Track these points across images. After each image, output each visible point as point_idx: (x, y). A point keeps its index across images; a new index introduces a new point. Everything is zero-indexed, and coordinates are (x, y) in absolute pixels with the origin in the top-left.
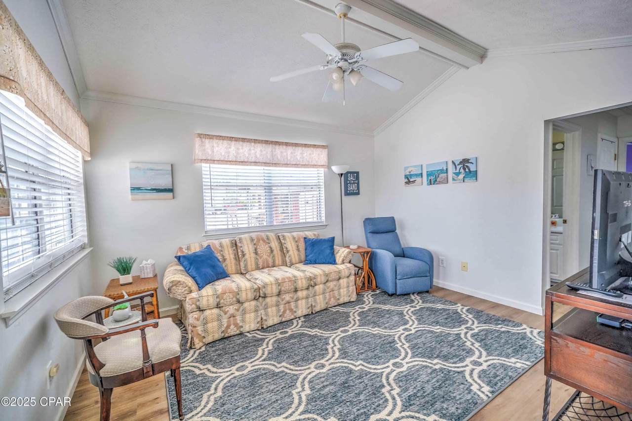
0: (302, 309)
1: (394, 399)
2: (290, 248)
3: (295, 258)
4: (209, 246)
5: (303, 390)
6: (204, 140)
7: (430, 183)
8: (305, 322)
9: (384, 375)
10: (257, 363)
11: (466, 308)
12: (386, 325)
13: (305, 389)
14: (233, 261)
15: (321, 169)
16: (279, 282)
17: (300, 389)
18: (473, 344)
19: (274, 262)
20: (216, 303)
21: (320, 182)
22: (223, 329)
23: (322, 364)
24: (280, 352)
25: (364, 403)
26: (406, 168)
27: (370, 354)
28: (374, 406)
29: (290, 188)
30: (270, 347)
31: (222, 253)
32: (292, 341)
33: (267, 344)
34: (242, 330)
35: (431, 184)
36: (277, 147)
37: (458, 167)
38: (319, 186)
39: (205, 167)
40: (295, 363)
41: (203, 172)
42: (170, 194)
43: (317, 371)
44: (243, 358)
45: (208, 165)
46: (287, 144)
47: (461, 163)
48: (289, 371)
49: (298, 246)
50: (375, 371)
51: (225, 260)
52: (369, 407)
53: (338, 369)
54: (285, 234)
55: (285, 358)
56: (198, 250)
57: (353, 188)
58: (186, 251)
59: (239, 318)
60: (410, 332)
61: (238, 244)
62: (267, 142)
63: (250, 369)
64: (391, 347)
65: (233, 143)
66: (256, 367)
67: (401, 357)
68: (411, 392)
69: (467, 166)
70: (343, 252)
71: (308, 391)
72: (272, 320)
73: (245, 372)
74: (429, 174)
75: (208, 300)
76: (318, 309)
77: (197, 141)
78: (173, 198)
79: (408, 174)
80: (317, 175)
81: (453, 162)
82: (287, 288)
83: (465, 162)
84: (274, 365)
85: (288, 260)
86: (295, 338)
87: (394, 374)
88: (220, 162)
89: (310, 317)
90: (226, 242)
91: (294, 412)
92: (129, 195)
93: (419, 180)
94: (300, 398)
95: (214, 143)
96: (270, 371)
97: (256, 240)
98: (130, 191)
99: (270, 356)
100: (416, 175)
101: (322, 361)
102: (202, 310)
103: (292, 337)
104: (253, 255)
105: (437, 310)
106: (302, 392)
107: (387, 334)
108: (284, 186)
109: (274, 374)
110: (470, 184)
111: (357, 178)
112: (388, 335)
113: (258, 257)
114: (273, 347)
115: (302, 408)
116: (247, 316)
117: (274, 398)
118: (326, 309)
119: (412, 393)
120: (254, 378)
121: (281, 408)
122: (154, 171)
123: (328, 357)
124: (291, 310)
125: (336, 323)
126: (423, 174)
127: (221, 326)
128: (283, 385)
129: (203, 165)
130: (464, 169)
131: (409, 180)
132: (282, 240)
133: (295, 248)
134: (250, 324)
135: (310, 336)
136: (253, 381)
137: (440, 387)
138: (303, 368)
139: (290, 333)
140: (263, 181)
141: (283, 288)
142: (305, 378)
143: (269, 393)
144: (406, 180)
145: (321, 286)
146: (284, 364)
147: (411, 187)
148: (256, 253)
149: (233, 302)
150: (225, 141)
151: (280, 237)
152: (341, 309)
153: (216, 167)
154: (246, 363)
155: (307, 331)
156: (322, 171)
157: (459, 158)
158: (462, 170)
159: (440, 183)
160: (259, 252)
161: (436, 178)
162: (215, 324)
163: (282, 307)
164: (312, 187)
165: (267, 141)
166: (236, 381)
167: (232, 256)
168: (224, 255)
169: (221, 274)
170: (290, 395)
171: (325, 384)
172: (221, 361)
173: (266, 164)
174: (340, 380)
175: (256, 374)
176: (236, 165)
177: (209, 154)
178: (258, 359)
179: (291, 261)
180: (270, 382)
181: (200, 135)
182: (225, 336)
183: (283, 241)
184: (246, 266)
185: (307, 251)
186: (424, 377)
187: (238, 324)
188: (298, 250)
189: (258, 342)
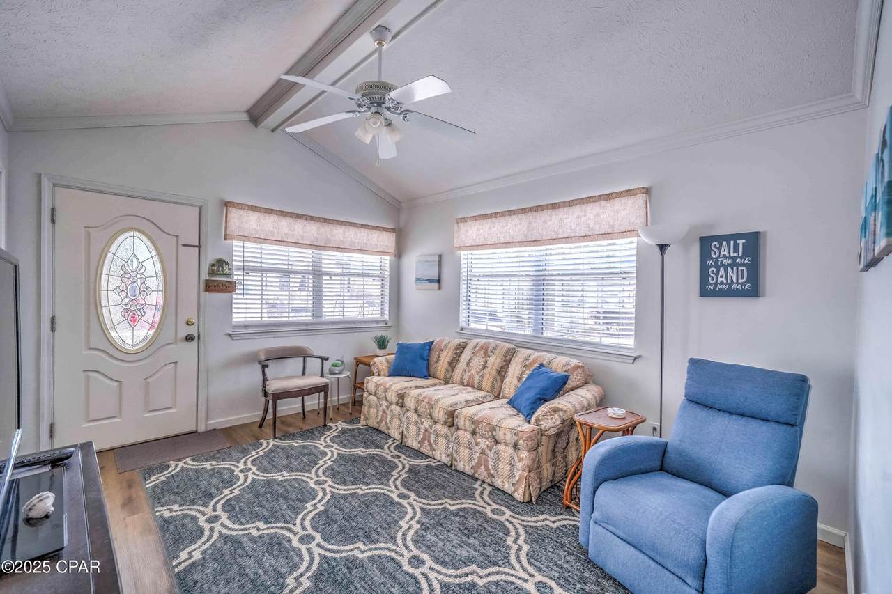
0: (441, 451)
4: (432, 342)
19: (480, 382)
31: (441, 352)
34: (389, 431)
39: (464, 254)
42: (437, 285)
45: (466, 252)
49: (522, 374)
57: (727, 277)
59: (388, 418)
62: (524, 211)
76: (460, 466)
77: (455, 227)
78: (437, 290)
85: (502, 388)
89: (443, 469)
98: (415, 281)
111: (751, 249)
113: (467, 370)
116: (394, 420)
118: (471, 477)
122: (428, 262)
124: (430, 443)
127: (377, 416)
129: (462, 252)
133: (517, 374)
134: (394, 430)
139: (397, 460)
149: (383, 397)
160: (471, 364)
163: (421, 432)
167: (448, 359)
168: (441, 355)
179: (503, 391)
182: (380, 429)
187: (387, 423)
188: (520, 379)
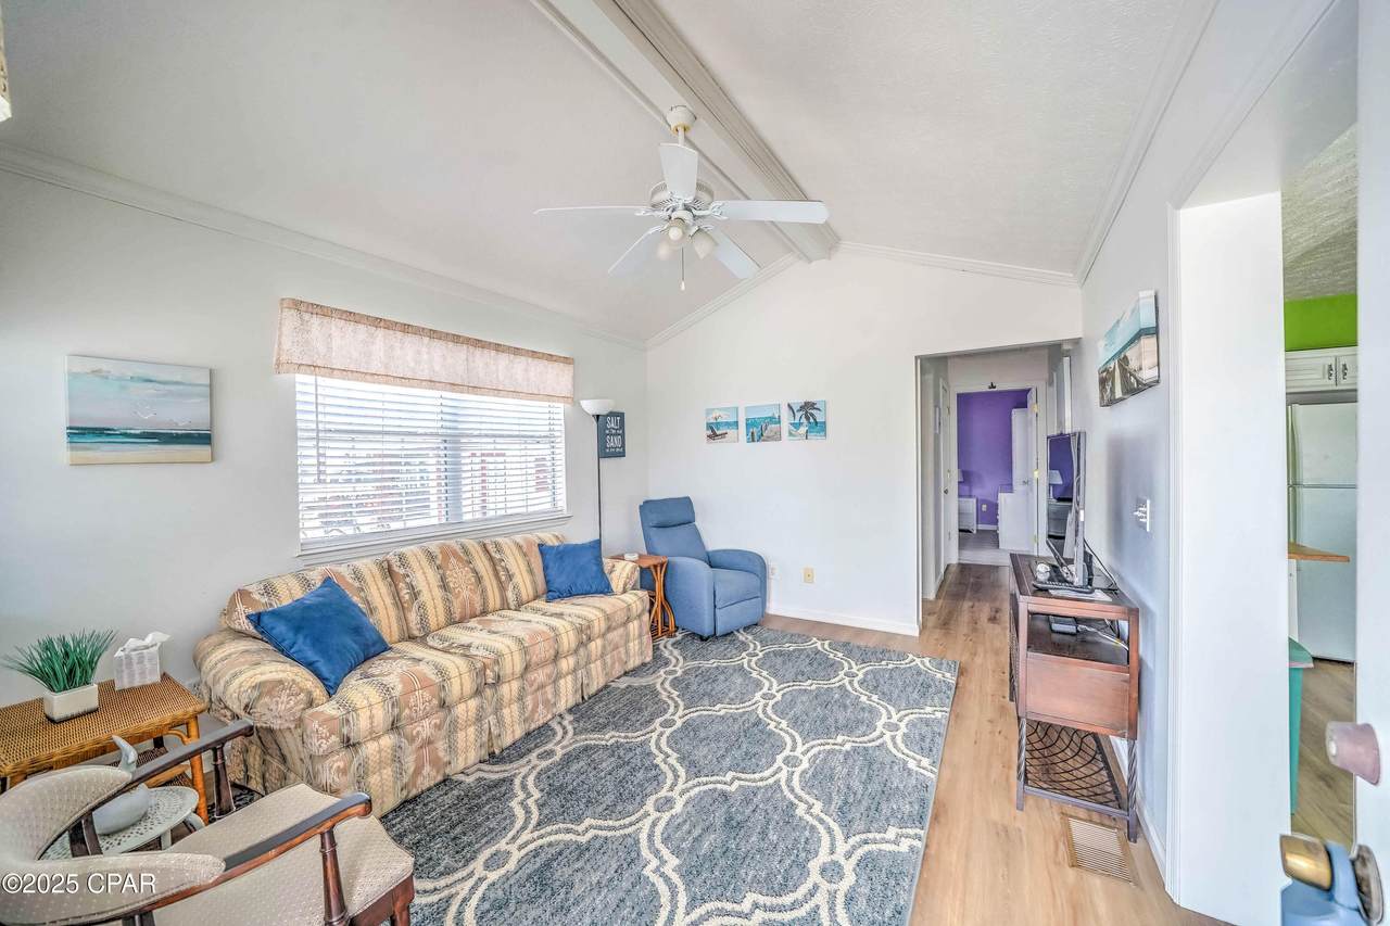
0: (567, 696)
1: (821, 821)
2: (513, 569)
3: (526, 590)
4: (327, 581)
5: (663, 862)
6: (307, 316)
7: (752, 439)
8: (577, 720)
9: (783, 783)
10: (525, 837)
11: (827, 642)
12: (732, 695)
13: (666, 858)
14: (393, 612)
15: (556, 405)
16: (526, 645)
17: (655, 863)
18: (869, 698)
19: (485, 603)
20: (391, 719)
21: (553, 430)
22: (405, 780)
23: (666, 797)
24: (562, 798)
25: (782, 846)
26: (709, 411)
27: (737, 753)
28: (801, 847)
29: (498, 440)
30: (537, 794)
31: (362, 594)
32: (575, 767)
33: (524, 787)
34: (448, 771)
35: (753, 441)
36: (478, 352)
37: (798, 415)
38: (550, 438)
39: (304, 382)
40: (610, 811)
41: (299, 397)
42: (202, 451)
43: (666, 816)
44: (485, 835)
45: (310, 379)
46: (498, 347)
47: (802, 408)
48: (609, 834)
49: (529, 565)
50: (765, 783)
51: (372, 611)
52: (795, 851)
53: (701, 797)
54: (499, 539)
55: (582, 806)
56: (298, 593)
57: (613, 442)
58: (265, 600)
59: (441, 745)
60: (775, 700)
61: (396, 569)
63: (516, 855)
64: (762, 732)
65: (380, 333)
66: (531, 847)
67: (789, 747)
68: (837, 801)
69: (812, 415)
70: (623, 569)
71: (673, 861)
72: (513, 733)
73: (511, 865)
74: (750, 424)
75: (371, 717)
76: (593, 689)
77: (290, 318)
78: (213, 460)
79: (712, 421)
80: (548, 416)
81: (789, 405)
82: (543, 655)
83: (808, 407)
84: (568, 831)
85: (510, 595)
86: (577, 758)
87: (796, 778)
88: (346, 373)
89: (583, 710)
90: (367, 566)
91: (672, 912)
92: (62, 451)
93: (731, 432)
94: (667, 880)
95: (334, 328)
96: (567, 845)
97: (440, 557)
98: (65, 439)
99: (546, 812)
100: (728, 424)
101: (663, 793)
102: (354, 745)
103: (568, 759)
104: (438, 593)
105: (790, 654)
106: (662, 867)
107: (741, 711)
108: (486, 436)
109: (582, 850)
110: (815, 442)
111: (622, 425)
112: (744, 713)
113: (450, 596)
114: (542, 790)
115: (683, 899)
116: (461, 735)
117: (613, 898)
118: (606, 686)
119: (840, 803)
120: (540, 871)
121: (640, 914)
122: (150, 385)
123: (669, 782)
124: (546, 703)
125: (640, 710)
126: (739, 424)
127: (400, 772)
128: (615, 866)
129: (300, 378)
130: (808, 419)
131: (714, 433)
132: (493, 554)
133: (523, 567)
134: (466, 754)
135: (605, 748)
136: (542, 876)
137: (869, 778)
138: (633, 818)
139: (560, 753)
140: (440, 424)
141: (534, 659)
142: (650, 836)
143: (594, 893)
144: (710, 432)
145: (599, 642)
146: (588, 822)
147: (717, 445)
148: (444, 586)
149: (432, 708)
150: (361, 326)
151: (490, 547)
152: (636, 682)
153: (333, 386)
154: (502, 845)
155: (593, 739)
156: (560, 409)
157: (798, 401)
158: (804, 420)
159: (769, 439)
160: (451, 585)
161: (760, 430)
162: (388, 772)
163: (529, 701)
164: (537, 439)
165: (435, 331)
166: (500, 892)
167: (389, 601)
168: (369, 599)
169: (374, 644)
170: (640, 879)
171: (696, 833)
172: (431, 859)
173: (453, 386)
174: (719, 817)
175: (539, 862)
176: (387, 383)
177: (318, 353)
178: (524, 828)
179: (518, 596)
180: (582, 868)
181: (297, 305)
182: (411, 795)
183: (498, 556)
184: (423, 619)
185: (549, 571)
186: (841, 771)
187: (439, 758)
188: (531, 572)
189: (499, 790)
